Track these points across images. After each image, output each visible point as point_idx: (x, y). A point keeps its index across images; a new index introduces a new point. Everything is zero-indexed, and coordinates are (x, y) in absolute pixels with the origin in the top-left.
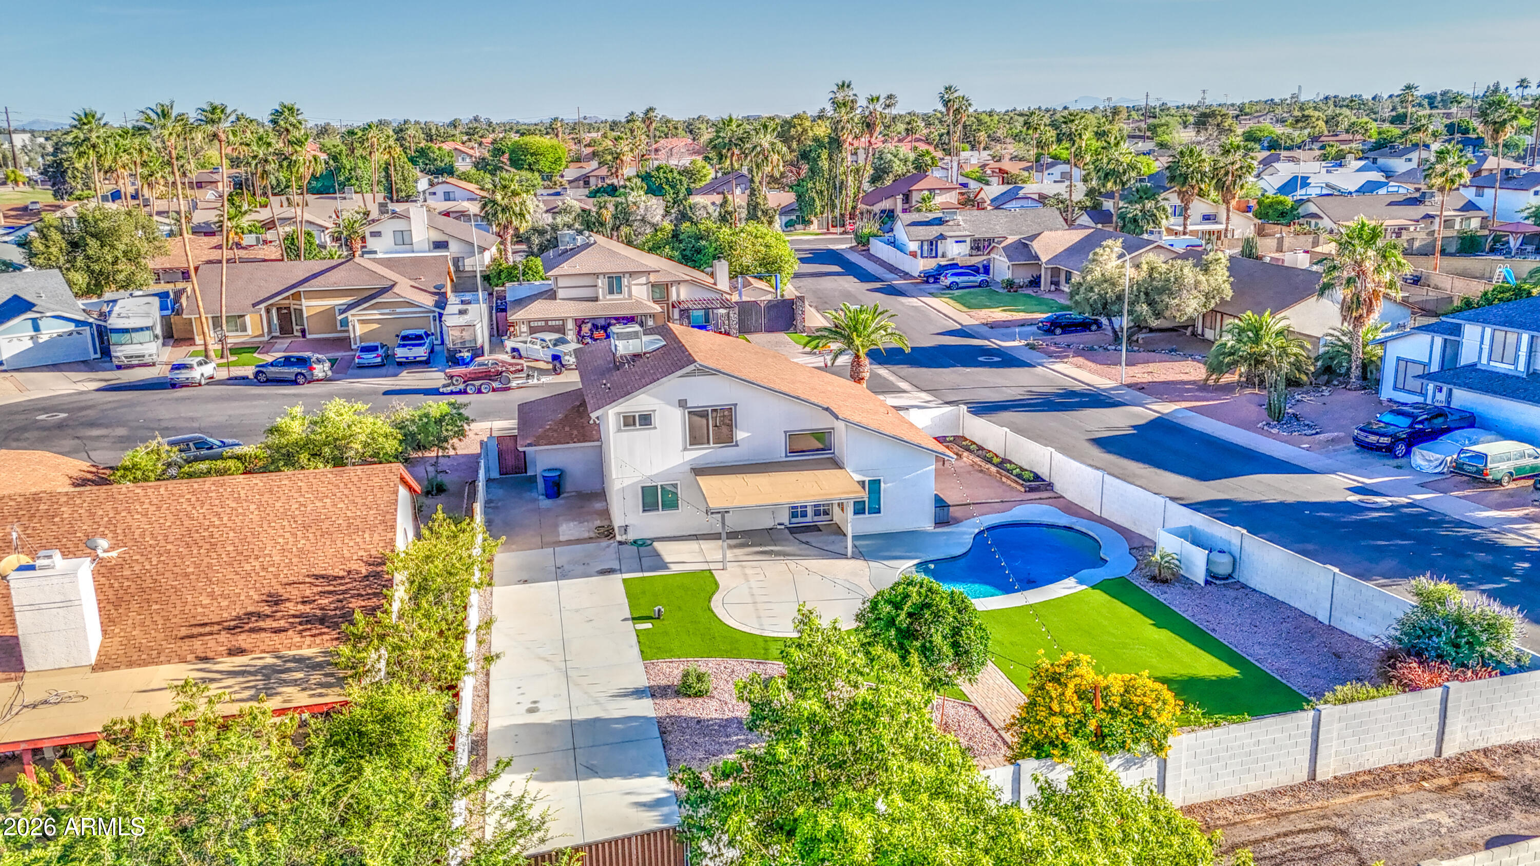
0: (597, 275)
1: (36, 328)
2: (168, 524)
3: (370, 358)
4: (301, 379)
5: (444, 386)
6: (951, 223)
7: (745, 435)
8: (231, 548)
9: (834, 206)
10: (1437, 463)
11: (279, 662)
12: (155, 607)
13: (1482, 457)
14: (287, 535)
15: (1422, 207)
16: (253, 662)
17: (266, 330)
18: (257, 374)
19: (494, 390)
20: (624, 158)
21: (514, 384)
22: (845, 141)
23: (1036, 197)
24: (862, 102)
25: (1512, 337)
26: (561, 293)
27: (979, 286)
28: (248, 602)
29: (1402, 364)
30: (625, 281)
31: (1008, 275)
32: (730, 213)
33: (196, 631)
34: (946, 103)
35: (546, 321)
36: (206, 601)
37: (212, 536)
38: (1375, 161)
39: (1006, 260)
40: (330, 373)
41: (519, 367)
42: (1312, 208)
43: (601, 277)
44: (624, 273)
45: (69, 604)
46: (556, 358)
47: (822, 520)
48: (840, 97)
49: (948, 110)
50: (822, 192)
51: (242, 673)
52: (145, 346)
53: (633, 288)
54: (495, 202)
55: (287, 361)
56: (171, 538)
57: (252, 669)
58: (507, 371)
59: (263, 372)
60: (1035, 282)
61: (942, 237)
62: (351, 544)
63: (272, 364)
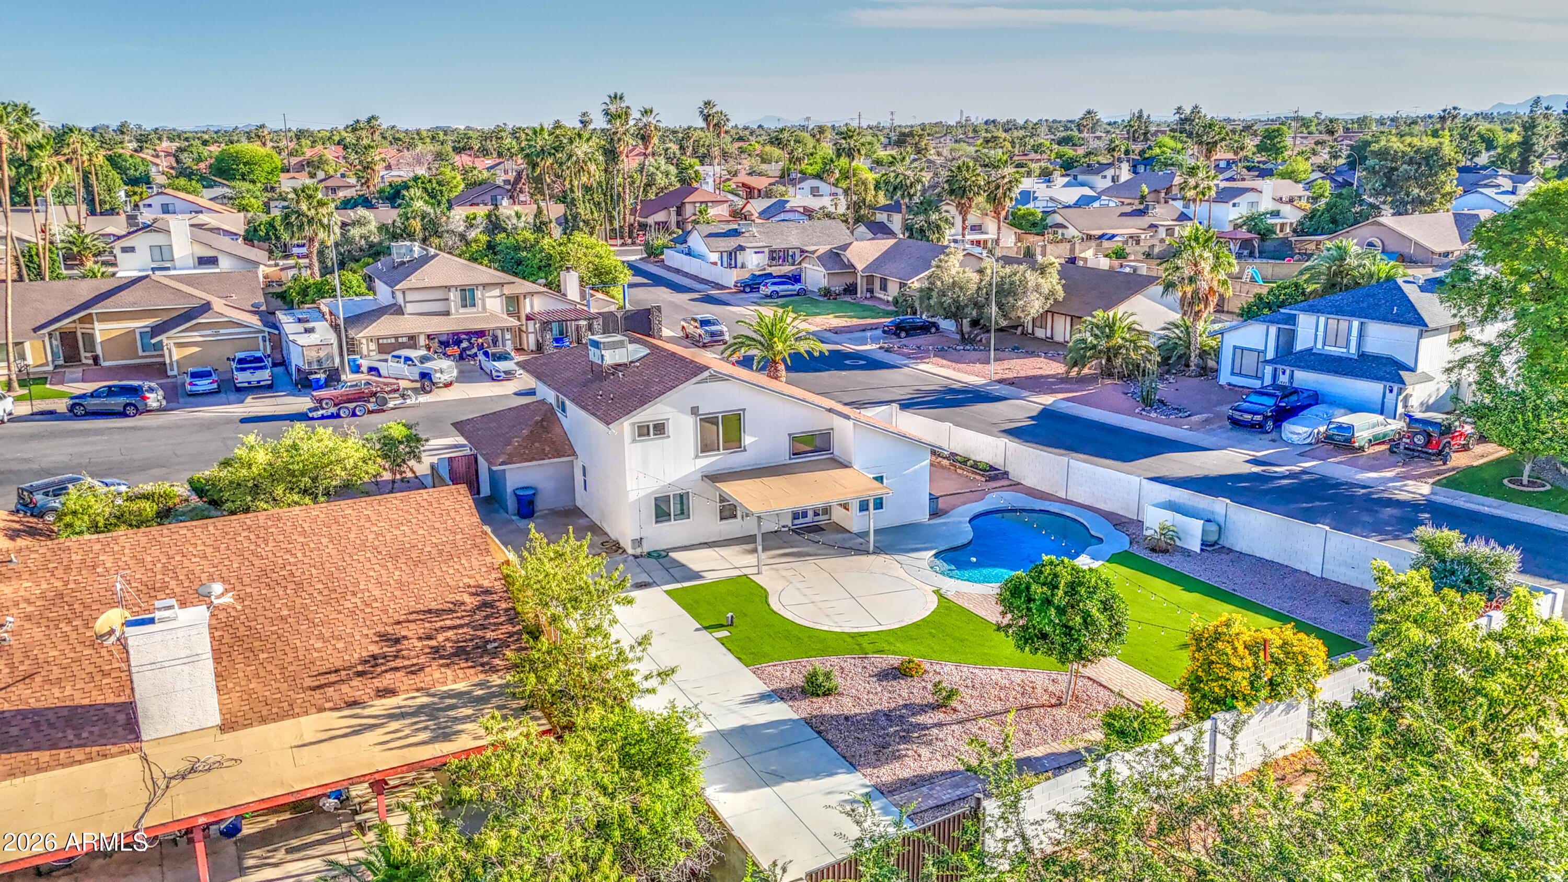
0: (448, 288)
2: (235, 565)
3: (204, 385)
4: (130, 410)
5: (311, 410)
6: (747, 234)
7: (753, 439)
8: (320, 586)
9: (611, 219)
10: (1305, 435)
11: (436, 700)
12: (262, 656)
13: (1351, 428)
14: (377, 567)
15: (1146, 218)
16: (410, 702)
17: (50, 358)
18: (72, 408)
19: (370, 412)
20: (376, 168)
21: (391, 404)
22: (621, 153)
23: (801, 210)
24: (635, 114)
25: (1344, 325)
26: (410, 308)
27: (798, 295)
28: (365, 641)
29: (1239, 352)
30: (478, 294)
31: (824, 283)
32: (545, 224)
33: (323, 680)
34: (706, 118)
35: (396, 338)
36: (319, 645)
37: (292, 574)
38: (1075, 177)
39: (822, 269)
40: (164, 403)
41: (395, 387)
42: (1058, 219)
43: (453, 290)
44: (477, 286)
45: (196, 658)
46: (425, 376)
47: (822, 520)
48: (612, 108)
49: (708, 125)
50: (599, 203)
51: (403, 716)
53: (487, 300)
54: (299, 214)
55: (110, 392)
56: (247, 581)
57: (411, 710)
58: (382, 391)
59: (80, 405)
60: (851, 290)
61: (741, 248)
62: (451, 571)
63: (92, 395)
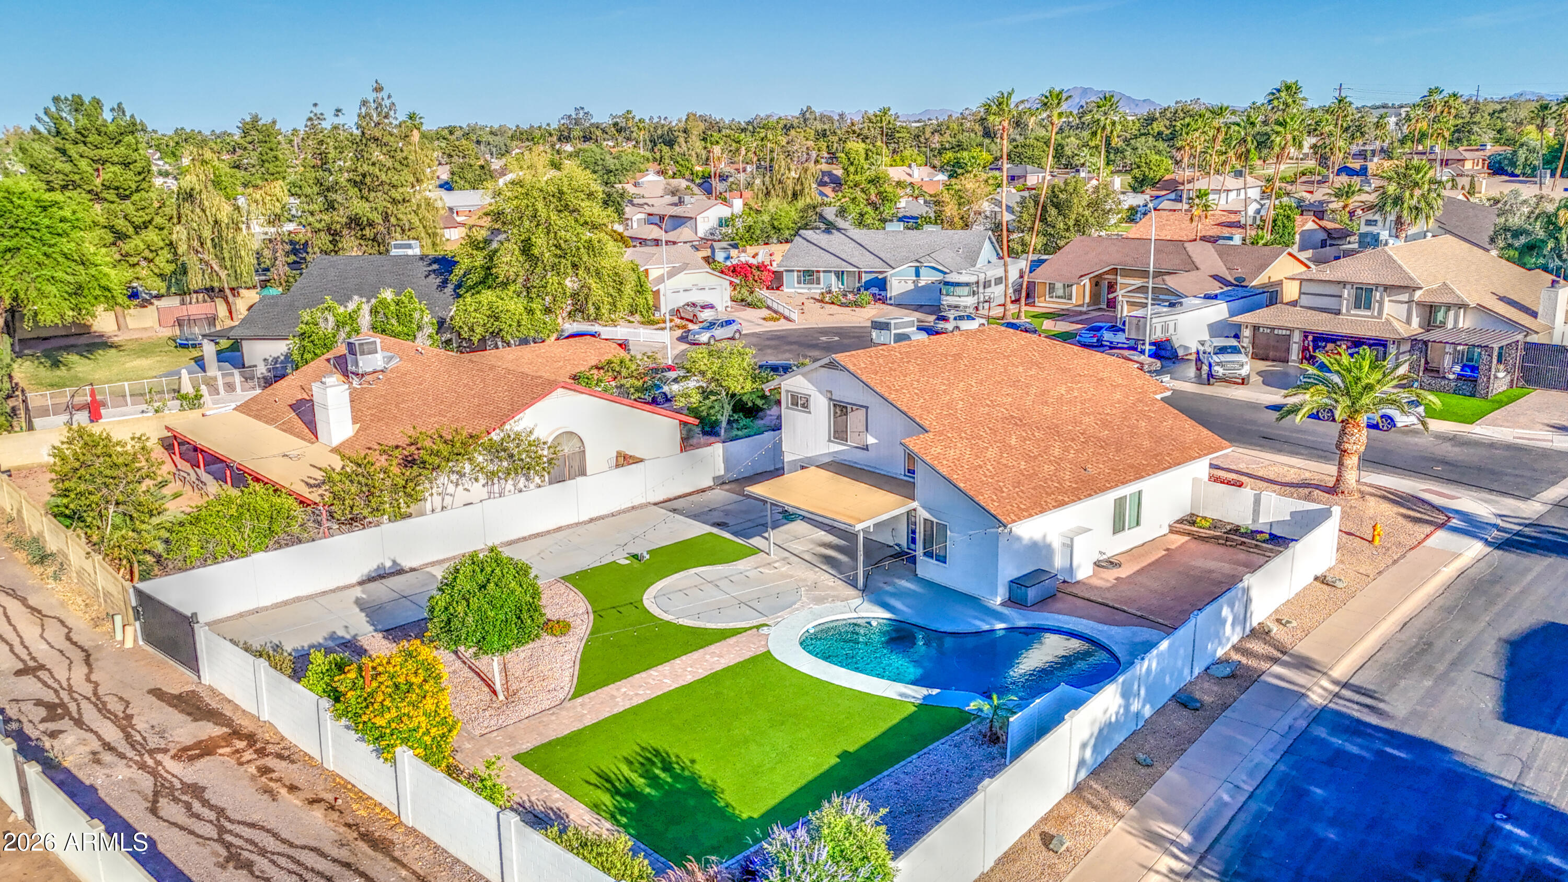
0: (1344, 284)
1: (918, 274)
7: (874, 441)
17: (1087, 301)
26: (1303, 300)
30: (1377, 295)
35: (1272, 329)
43: (1349, 286)
44: (1377, 286)
52: (962, 299)
53: (1387, 305)
